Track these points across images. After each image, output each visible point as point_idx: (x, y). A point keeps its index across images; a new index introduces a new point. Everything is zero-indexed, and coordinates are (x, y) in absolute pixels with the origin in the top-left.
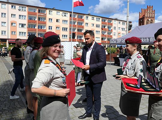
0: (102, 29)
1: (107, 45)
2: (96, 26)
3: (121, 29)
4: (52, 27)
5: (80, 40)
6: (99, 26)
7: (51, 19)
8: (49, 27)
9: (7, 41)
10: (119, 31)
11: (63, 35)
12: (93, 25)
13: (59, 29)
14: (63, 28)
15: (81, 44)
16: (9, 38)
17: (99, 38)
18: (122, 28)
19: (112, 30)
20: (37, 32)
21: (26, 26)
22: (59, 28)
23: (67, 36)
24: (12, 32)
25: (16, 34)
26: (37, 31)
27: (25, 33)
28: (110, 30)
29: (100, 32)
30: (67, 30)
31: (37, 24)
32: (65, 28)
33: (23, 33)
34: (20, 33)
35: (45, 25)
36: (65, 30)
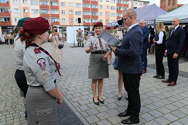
0: (117, 11)
2: (111, 8)
4: (65, 11)
7: (64, 3)
8: (62, 11)
12: (108, 8)
14: (76, 12)
20: (50, 17)
21: (38, 12)
22: (72, 12)
30: (80, 14)
32: (78, 12)
35: (58, 10)
36: (78, 14)
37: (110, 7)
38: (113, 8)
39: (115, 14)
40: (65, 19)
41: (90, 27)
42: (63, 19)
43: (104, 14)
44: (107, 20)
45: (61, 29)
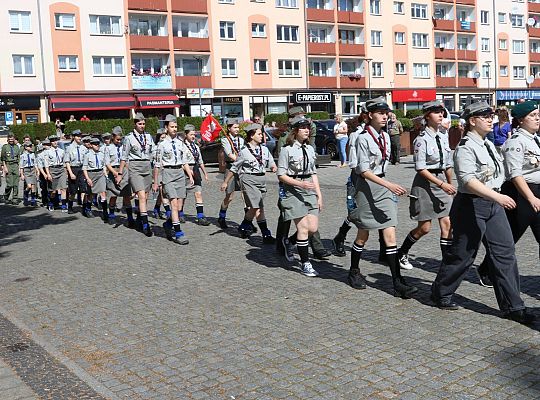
0: (434, 22)
1: (457, 95)
2: (413, 10)
3: (507, 18)
4: (232, 24)
5: (352, 78)
6: (424, 11)
8: (222, 24)
9: (43, 102)
10: (500, 28)
11: (280, 63)
12: (400, 10)
13: (264, 34)
14: (279, 28)
15: (356, 99)
16: (51, 88)
17: (426, 65)
18: (512, 17)
19: (473, 24)
20: (172, 54)
21: (120, 28)
22: (261, 30)
23: (297, 67)
24: (62, 58)
25: (81, 66)
26: (171, 47)
27: (119, 60)
28: (468, 27)
29: (431, 39)
30: (295, 37)
31: (170, 14)
32: (287, 28)
33: (108, 60)
34: (96, 59)
35: (205, 20)
36: (287, 38)
37: (407, 8)
38: (418, 10)
39: (425, 36)
40: (232, 61)
41: (337, 95)
42: (224, 61)
43: (387, 37)
44: (397, 65)
45: (218, 109)
